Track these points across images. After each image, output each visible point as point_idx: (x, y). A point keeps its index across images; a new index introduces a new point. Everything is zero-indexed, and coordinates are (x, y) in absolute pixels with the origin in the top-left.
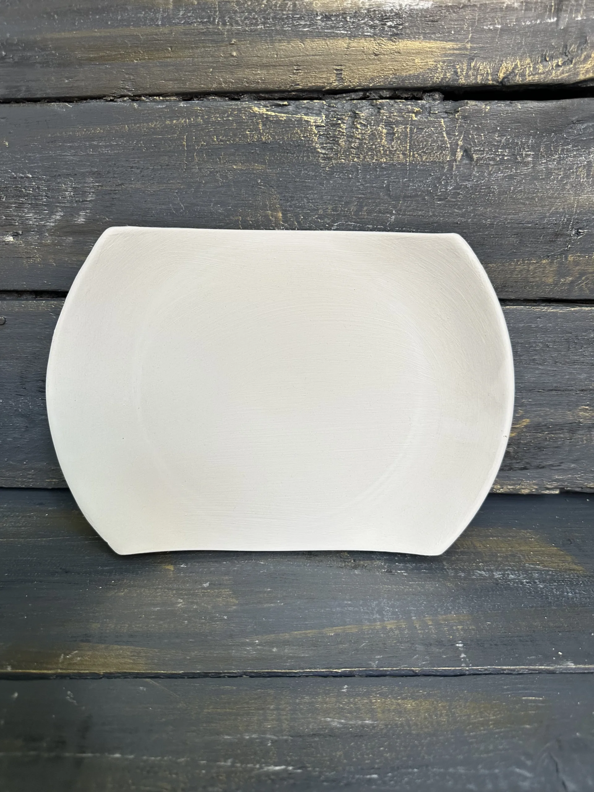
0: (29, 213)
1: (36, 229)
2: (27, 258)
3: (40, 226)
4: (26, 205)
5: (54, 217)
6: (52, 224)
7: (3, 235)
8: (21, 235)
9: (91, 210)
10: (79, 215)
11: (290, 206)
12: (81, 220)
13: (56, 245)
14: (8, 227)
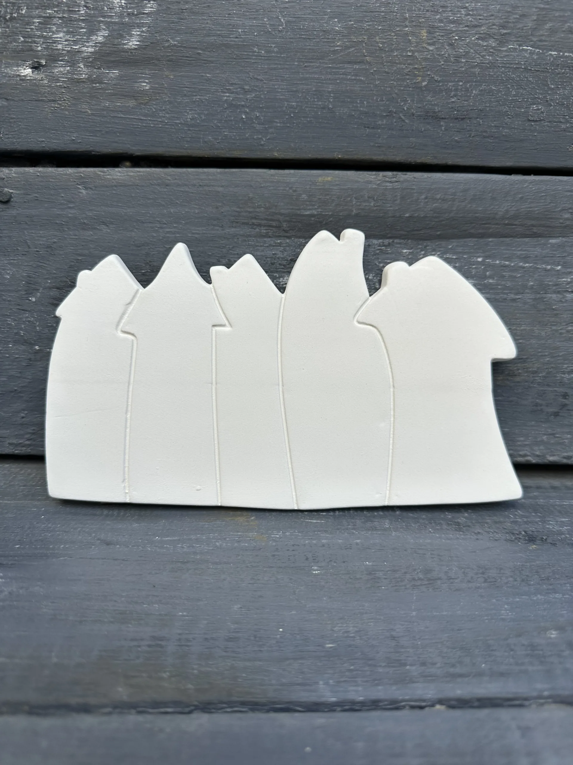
0: (58, 32)
1: (66, 58)
2: (50, 101)
3: (72, 52)
4: (55, 20)
5: (94, 38)
6: (90, 50)
7: (18, 66)
8: (43, 66)
9: (149, 27)
10: (131, 35)
11: (441, 21)
12: (133, 43)
13: (93, 81)
14: (27, 53)
